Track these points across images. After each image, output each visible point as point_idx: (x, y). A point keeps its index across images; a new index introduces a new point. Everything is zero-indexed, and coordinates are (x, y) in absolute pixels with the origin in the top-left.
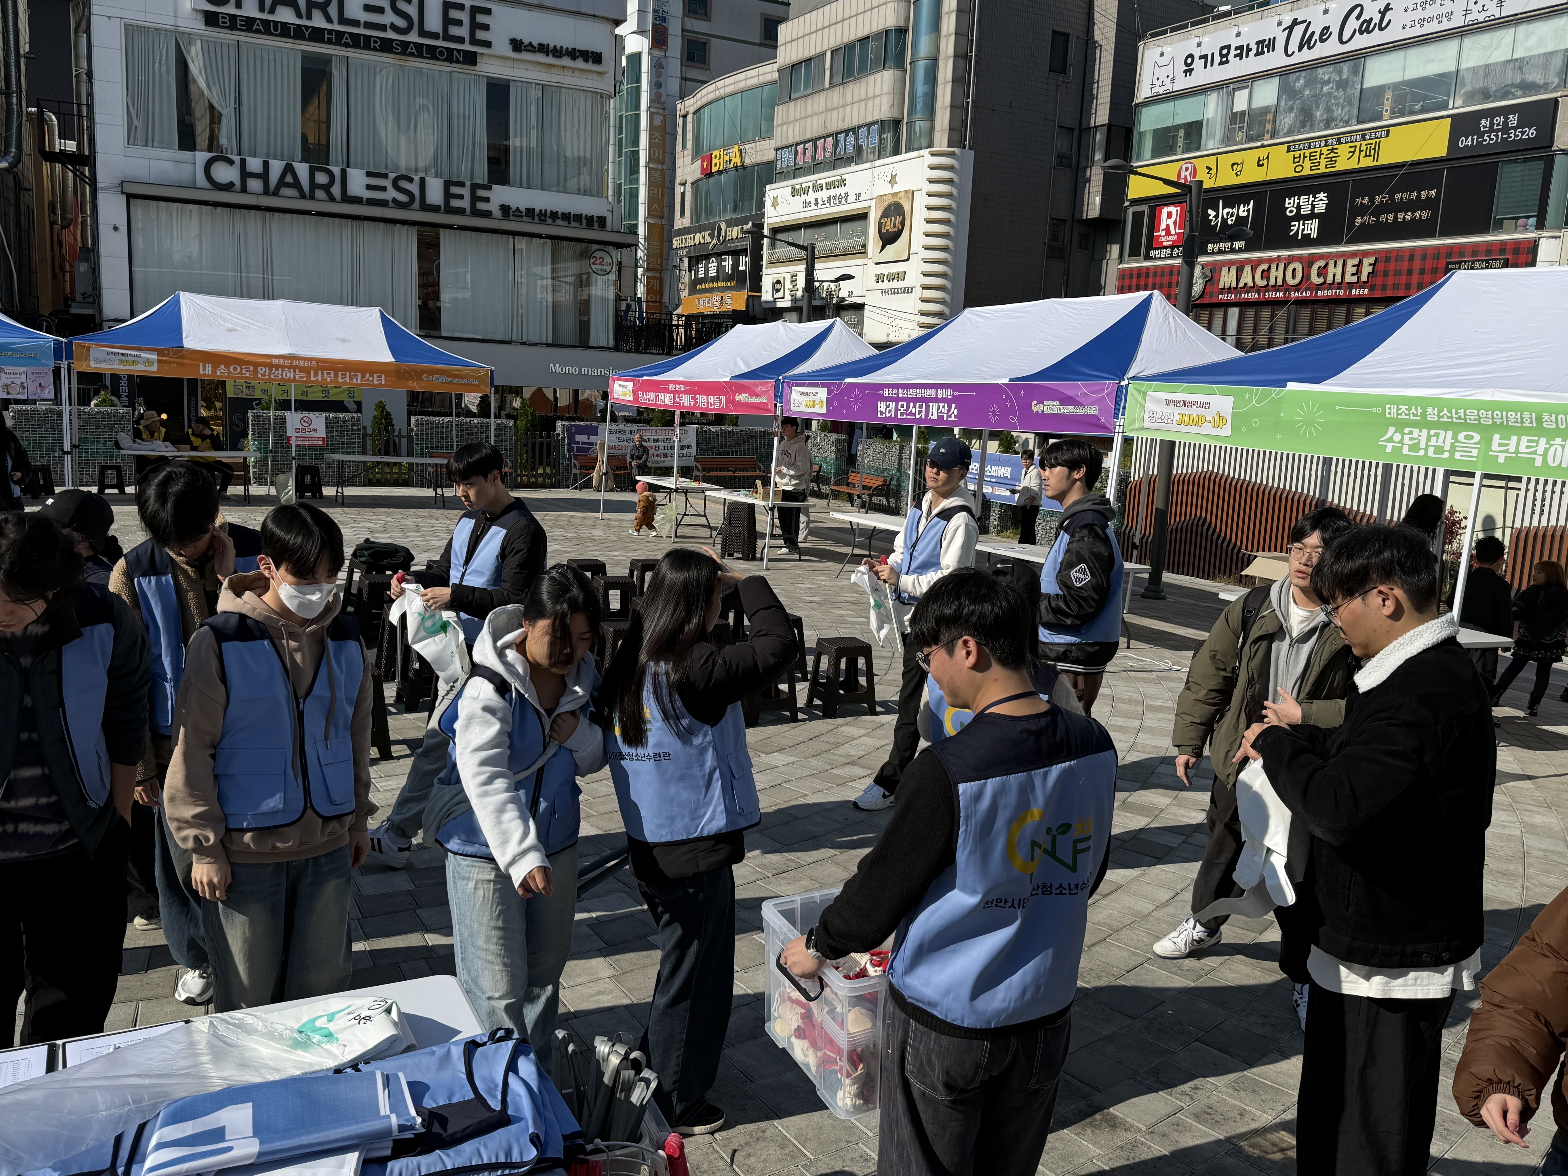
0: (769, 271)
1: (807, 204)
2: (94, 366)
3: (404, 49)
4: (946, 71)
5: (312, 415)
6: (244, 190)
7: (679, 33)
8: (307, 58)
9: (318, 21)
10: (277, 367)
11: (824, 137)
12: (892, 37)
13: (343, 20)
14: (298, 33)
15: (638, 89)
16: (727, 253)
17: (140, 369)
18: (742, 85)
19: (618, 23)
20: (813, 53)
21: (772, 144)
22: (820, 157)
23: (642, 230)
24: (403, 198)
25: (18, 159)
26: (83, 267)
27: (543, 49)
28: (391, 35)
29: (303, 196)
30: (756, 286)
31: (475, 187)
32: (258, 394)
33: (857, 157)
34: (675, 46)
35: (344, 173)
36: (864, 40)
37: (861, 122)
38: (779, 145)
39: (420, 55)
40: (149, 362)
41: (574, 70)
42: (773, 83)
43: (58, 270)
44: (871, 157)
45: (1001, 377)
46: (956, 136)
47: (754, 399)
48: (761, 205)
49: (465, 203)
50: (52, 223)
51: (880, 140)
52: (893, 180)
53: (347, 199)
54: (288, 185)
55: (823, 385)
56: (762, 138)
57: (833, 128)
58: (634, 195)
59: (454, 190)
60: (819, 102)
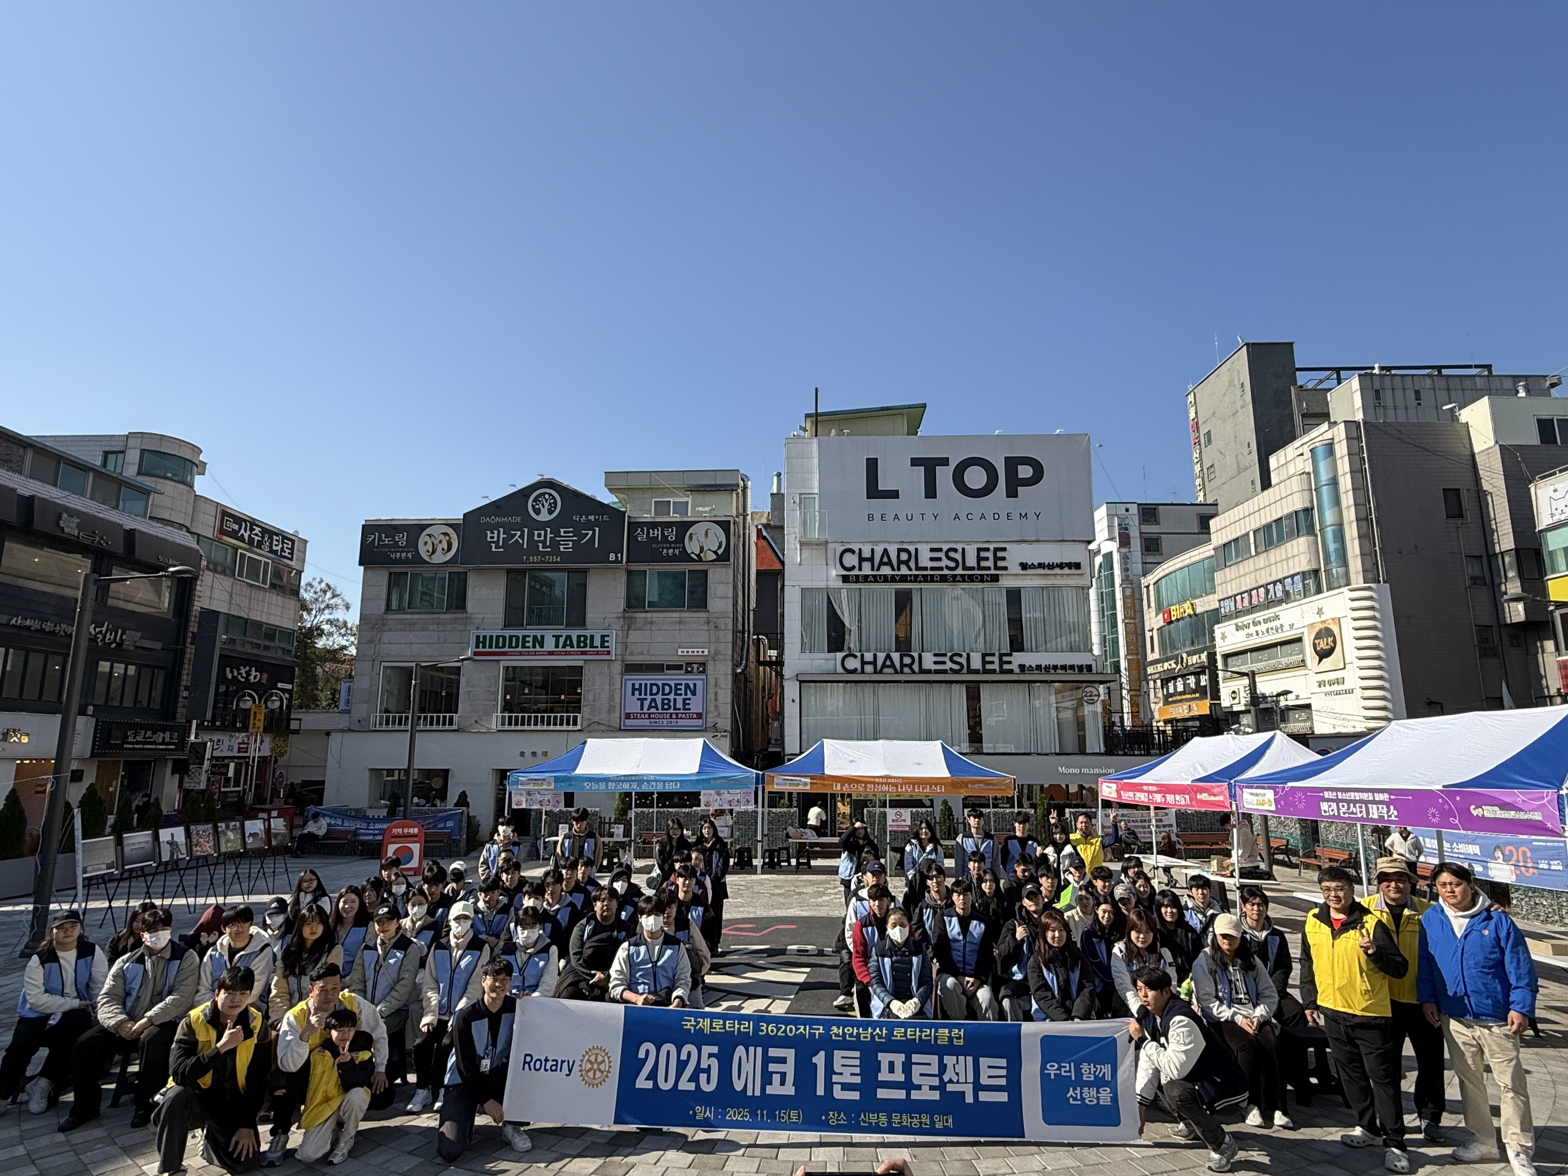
0: (1225, 685)
1: (1249, 635)
2: (776, 788)
3: (954, 579)
4: (1351, 532)
5: (902, 810)
6: (863, 672)
7: (1138, 535)
8: (898, 593)
9: (904, 571)
10: (878, 783)
11: (1257, 588)
12: (1302, 516)
13: (918, 568)
14: (893, 579)
15: (1112, 574)
16: (1190, 674)
17: (801, 788)
18: (1187, 562)
19: (1089, 542)
20: (1239, 534)
21: (1216, 597)
22: (1255, 602)
23: (1123, 665)
24: (956, 667)
25: (746, 666)
26: (776, 724)
27: (1041, 566)
28: (946, 572)
29: (896, 672)
30: (1216, 695)
31: (1001, 655)
32: (870, 797)
33: (1287, 597)
34: (1136, 544)
35: (920, 655)
36: (1278, 521)
37: (1286, 575)
38: (1221, 597)
39: (964, 581)
40: (805, 784)
41: (1062, 575)
42: (1212, 557)
43: (766, 724)
44: (1298, 597)
45: (1434, 783)
46: (1370, 576)
47: (1212, 798)
48: (1213, 639)
49: (996, 666)
50: (763, 698)
51: (1304, 585)
52: (1320, 612)
53: (922, 671)
54: (888, 667)
55: (1269, 788)
56: (1207, 594)
57: (1263, 582)
58: (1115, 641)
59: (988, 659)
60: (1249, 565)
